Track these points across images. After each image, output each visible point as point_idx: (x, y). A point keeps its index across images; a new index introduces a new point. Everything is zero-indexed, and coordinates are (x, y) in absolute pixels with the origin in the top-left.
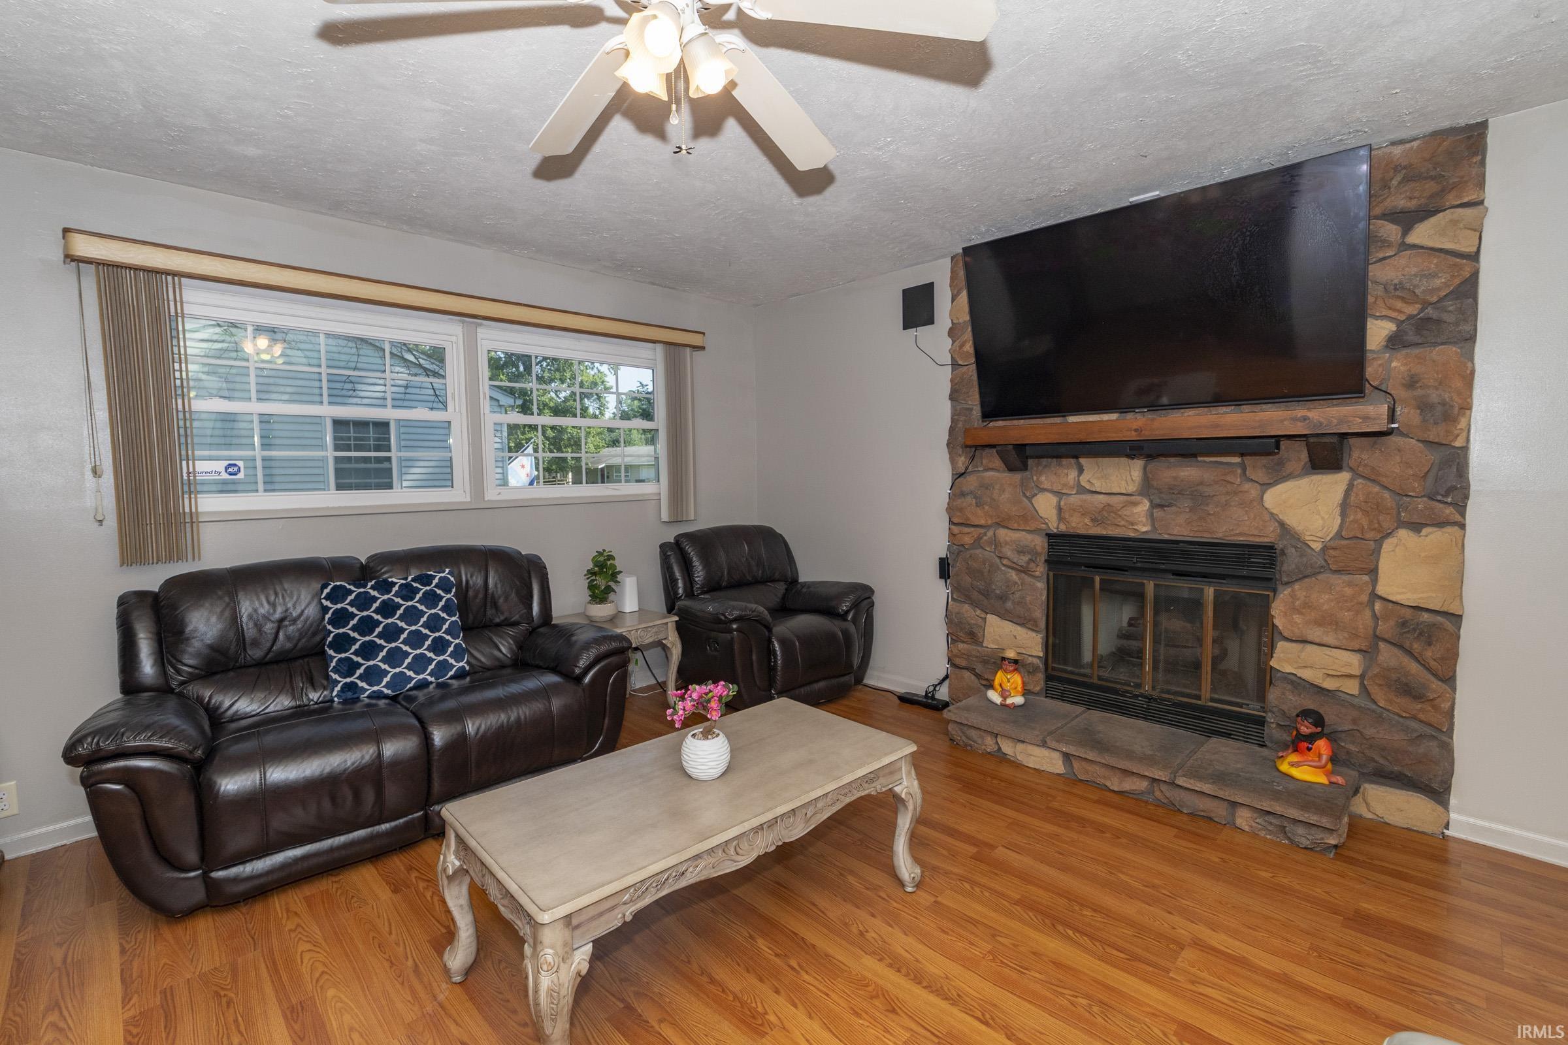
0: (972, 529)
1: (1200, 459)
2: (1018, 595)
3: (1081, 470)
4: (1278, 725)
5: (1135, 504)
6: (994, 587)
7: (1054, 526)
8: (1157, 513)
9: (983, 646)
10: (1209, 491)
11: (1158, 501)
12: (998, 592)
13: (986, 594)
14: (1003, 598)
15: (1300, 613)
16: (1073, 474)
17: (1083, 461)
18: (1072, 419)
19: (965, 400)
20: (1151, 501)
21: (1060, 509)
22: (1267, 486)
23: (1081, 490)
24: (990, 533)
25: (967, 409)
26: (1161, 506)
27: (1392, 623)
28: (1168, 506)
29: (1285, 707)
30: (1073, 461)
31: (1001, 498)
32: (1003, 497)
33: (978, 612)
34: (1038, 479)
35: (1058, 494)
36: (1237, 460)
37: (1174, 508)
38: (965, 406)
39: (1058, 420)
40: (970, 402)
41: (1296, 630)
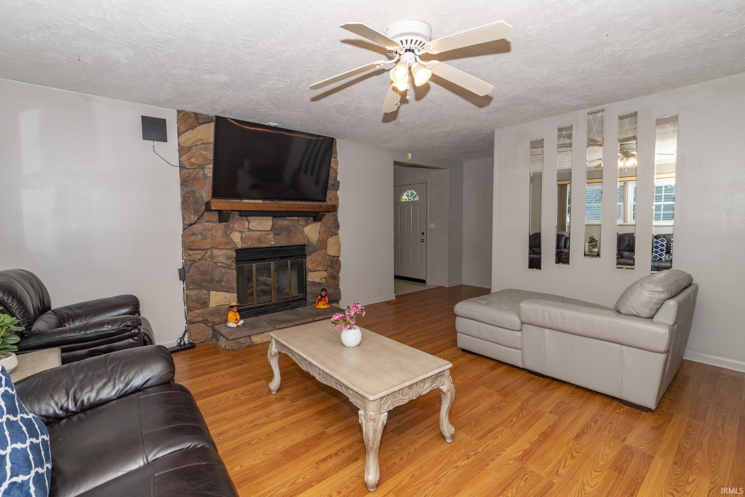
0: (201, 251)
1: (287, 218)
2: (226, 278)
3: (249, 222)
4: (311, 297)
5: (270, 234)
6: (215, 277)
7: (239, 246)
8: (277, 237)
9: (209, 308)
10: (291, 228)
11: (276, 233)
12: (217, 279)
13: (211, 281)
14: (219, 281)
15: (314, 263)
16: (247, 223)
17: (249, 218)
18: (244, 201)
19: (191, 186)
20: (274, 233)
21: (241, 238)
22: (304, 226)
23: (250, 230)
24: (209, 252)
25: (193, 191)
26: (277, 235)
27: (330, 261)
28: (280, 234)
29: (312, 292)
30: (246, 217)
31: (217, 235)
32: (218, 234)
33: (205, 292)
34: (233, 226)
35: (241, 232)
36: (297, 218)
37: (282, 235)
38: (192, 190)
39: (239, 201)
40: (194, 188)
41: (314, 268)
